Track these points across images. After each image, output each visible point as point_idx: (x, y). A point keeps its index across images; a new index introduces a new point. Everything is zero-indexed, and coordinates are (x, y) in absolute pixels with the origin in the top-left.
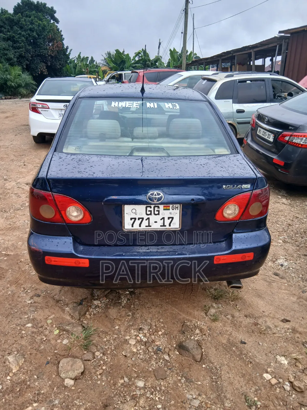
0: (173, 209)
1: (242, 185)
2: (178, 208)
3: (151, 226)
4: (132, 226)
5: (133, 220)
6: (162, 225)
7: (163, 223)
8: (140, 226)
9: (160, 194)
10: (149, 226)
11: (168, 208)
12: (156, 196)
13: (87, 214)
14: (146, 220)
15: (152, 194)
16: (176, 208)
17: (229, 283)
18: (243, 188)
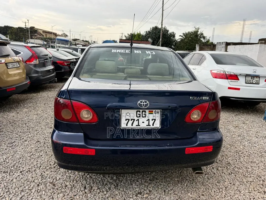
0: (155, 113)
1: (203, 97)
2: (159, 112)
3: (140, 126)
4: (127, 125)
5: (127, 121)
6: (148, 125)
7: (148, 123)
8: (132, 125)
9: (147, 102)
10: (139, 125)
11: (152, 112)
12: (144, 103)
13: (95, 115)
14: (137, 121)
15: (141, 102)
16: (157, 112)
17: (194, 169)
18: (204, 99)
